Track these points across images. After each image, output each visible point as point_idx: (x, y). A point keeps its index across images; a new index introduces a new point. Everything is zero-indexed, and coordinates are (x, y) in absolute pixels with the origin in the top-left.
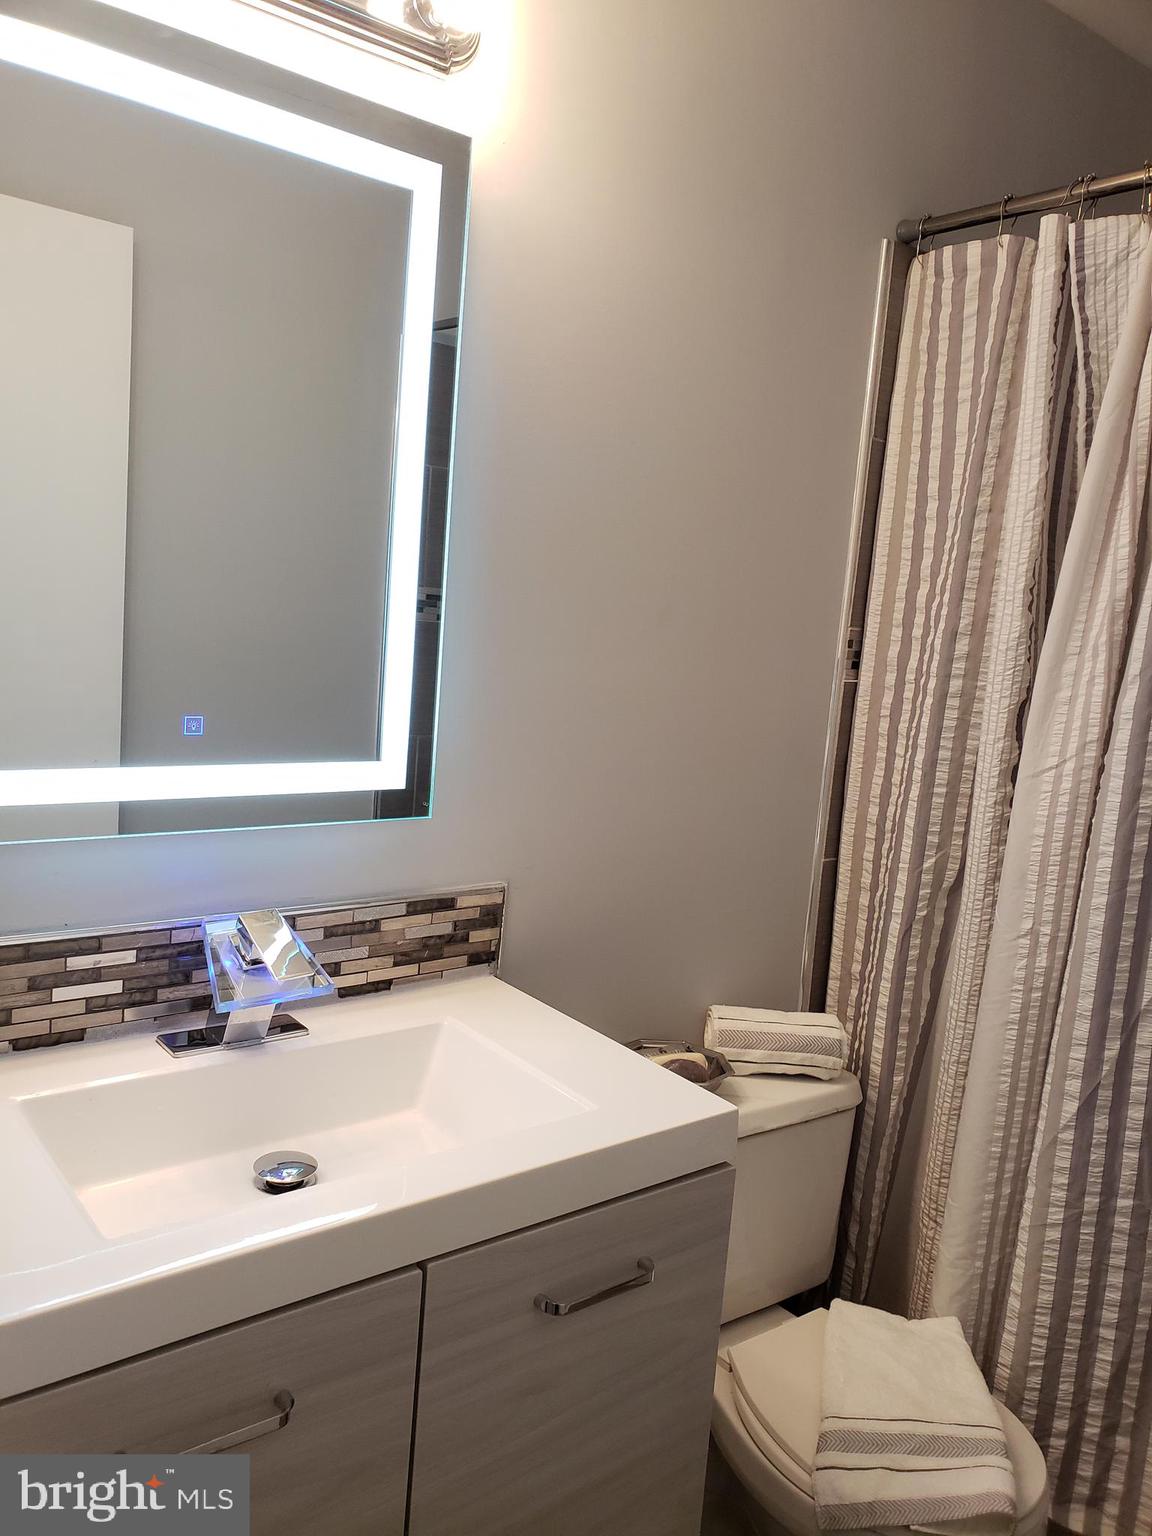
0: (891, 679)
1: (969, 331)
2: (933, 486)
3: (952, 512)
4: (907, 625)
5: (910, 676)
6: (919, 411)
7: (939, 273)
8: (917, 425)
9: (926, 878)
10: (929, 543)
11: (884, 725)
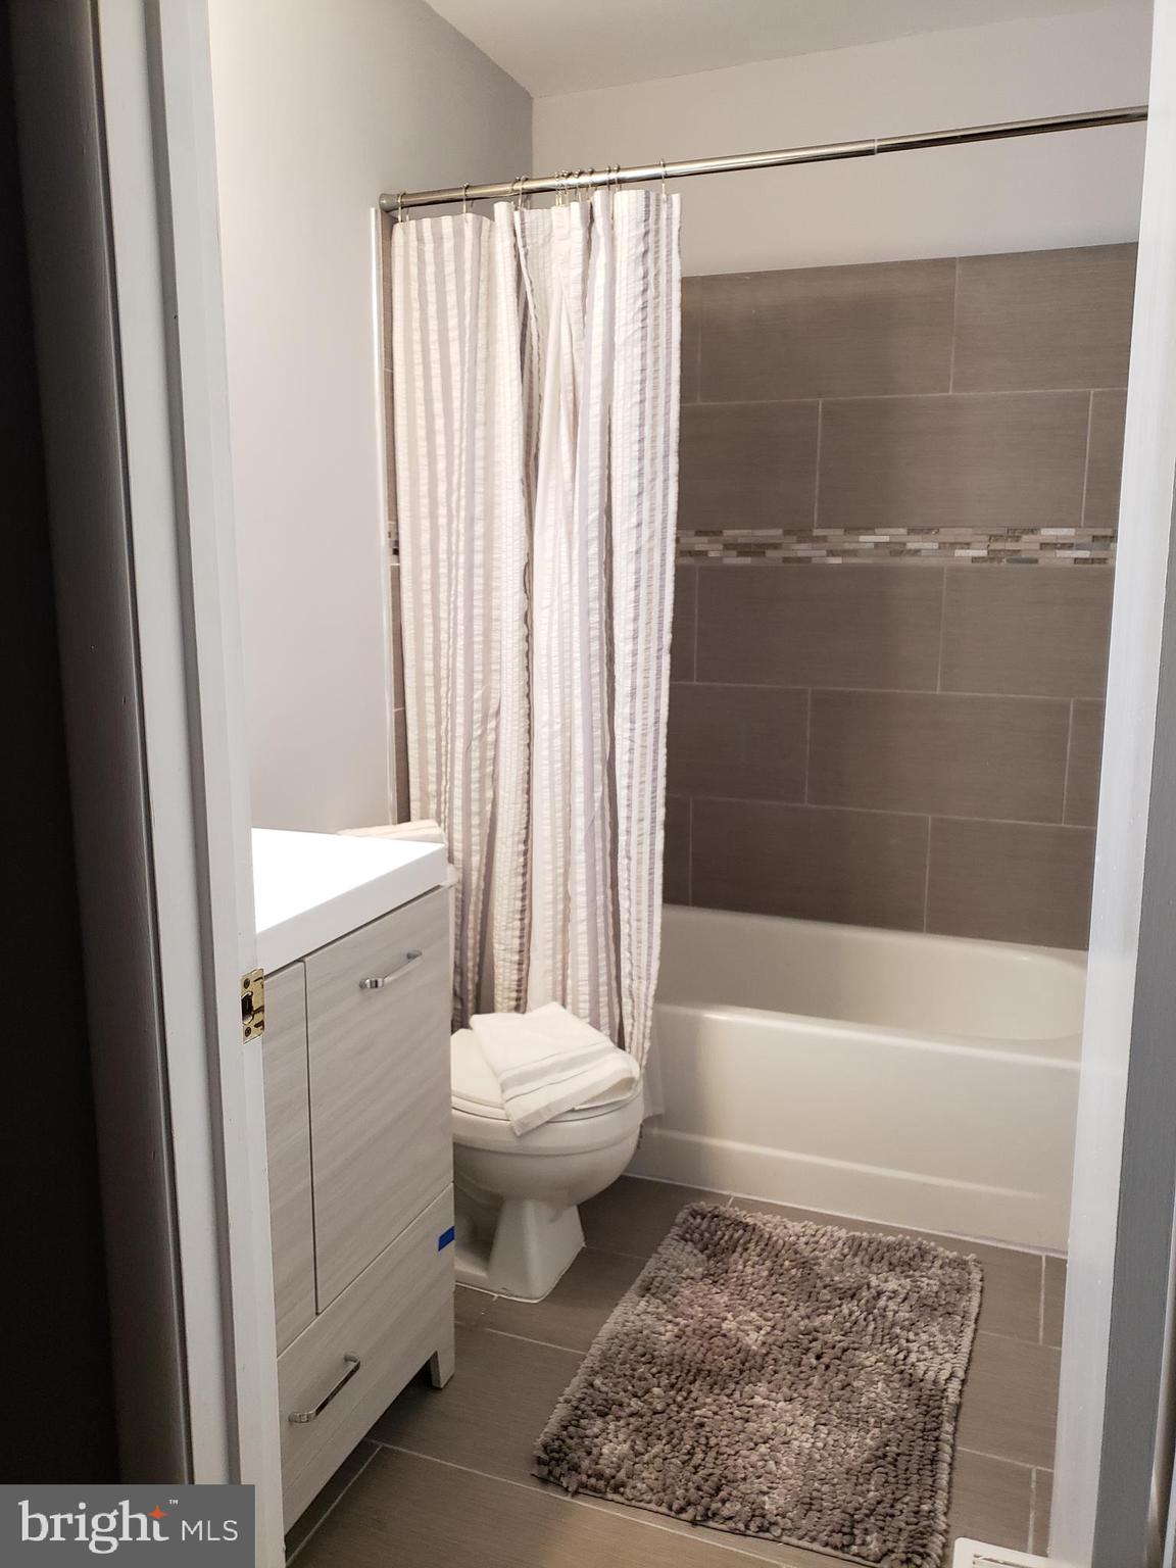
0: (426, 560)
1: (451, 285)
2: (438, 406)
3: (456, 425)
4: (433, 516)
5: (443, 556)
6: (417, 348)
7: (420, 239)
8: (418, 358)
9: (477, 706)
10: (441, 451)
11: (427, 598)
